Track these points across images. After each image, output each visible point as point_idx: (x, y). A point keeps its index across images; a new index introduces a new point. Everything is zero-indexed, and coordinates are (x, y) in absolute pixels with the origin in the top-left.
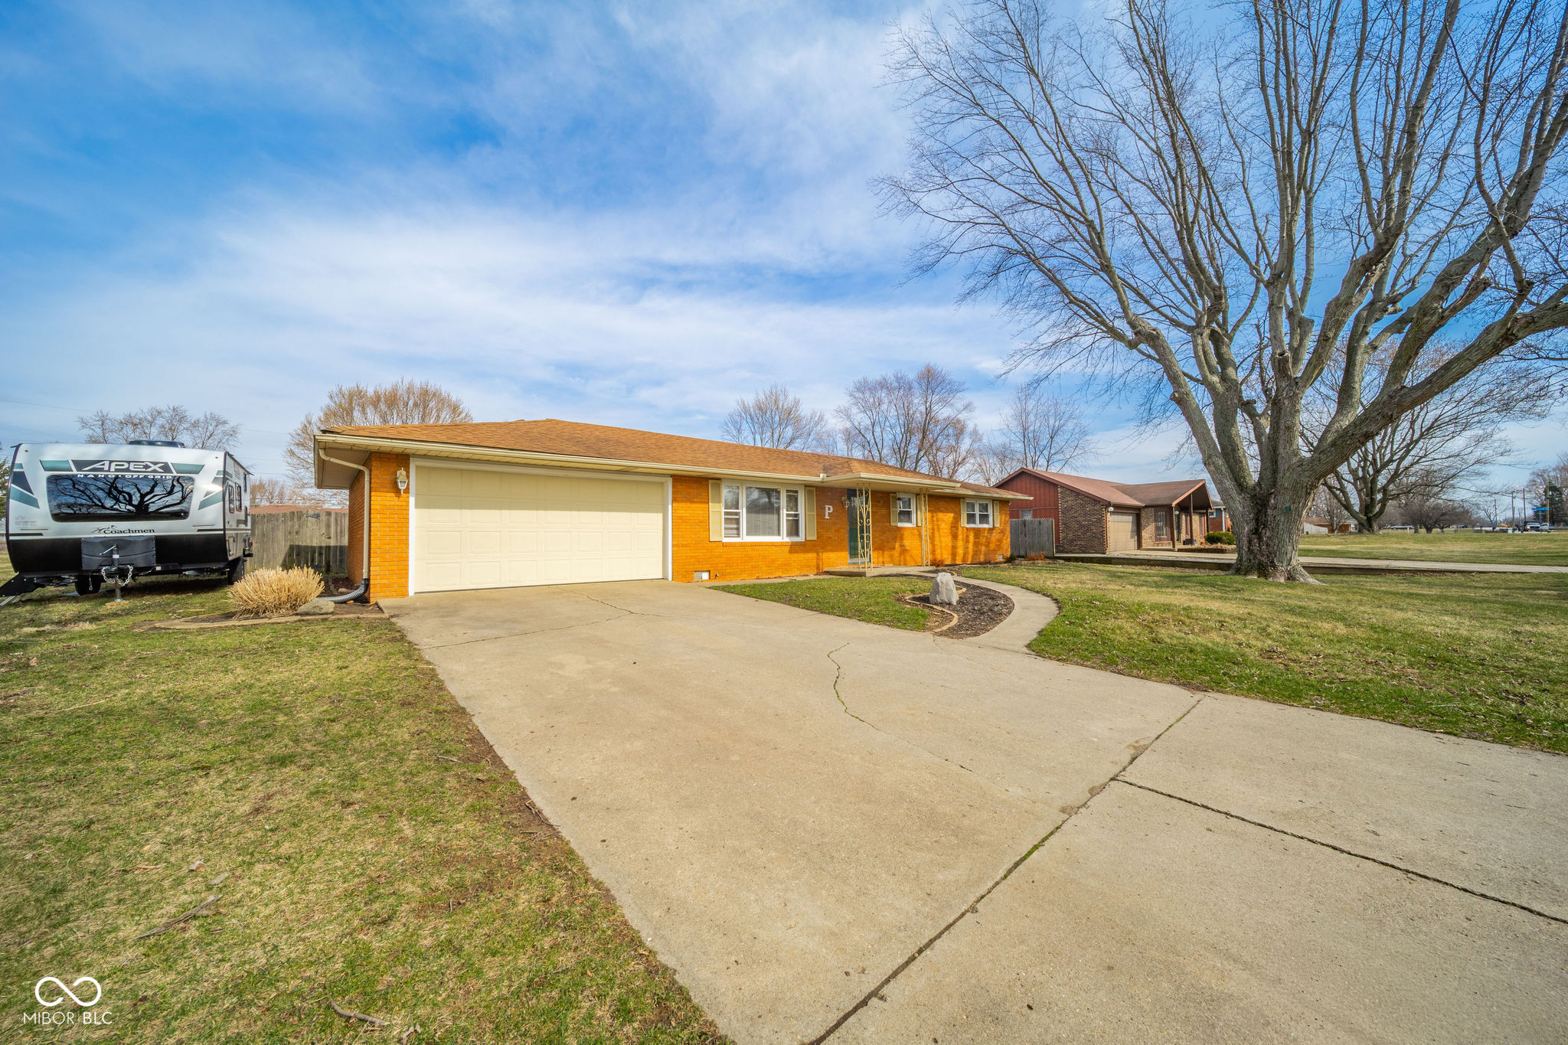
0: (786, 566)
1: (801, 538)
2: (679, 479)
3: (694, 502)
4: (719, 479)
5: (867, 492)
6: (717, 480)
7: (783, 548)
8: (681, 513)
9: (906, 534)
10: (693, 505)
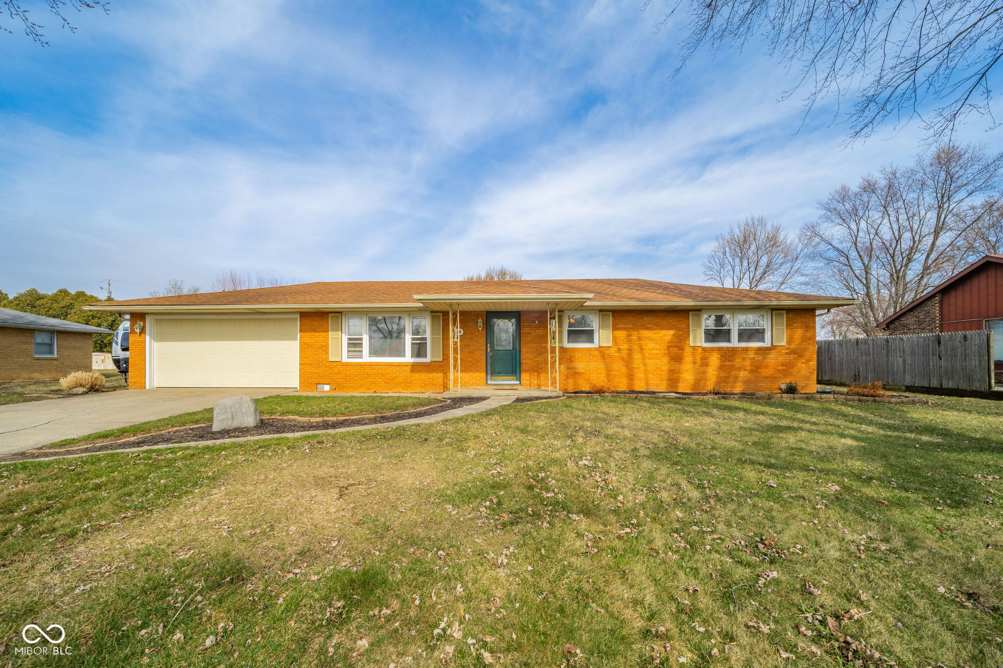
0: (407, 384)
1: (428, 359)
2: (305, 315)
3: (317, 332)
4: (341, 313)
5: (455, 314)
6: (338, 314)
7: (405, 368)
8: (306, 340)
9: (578, 355)
10: (317, 334)
